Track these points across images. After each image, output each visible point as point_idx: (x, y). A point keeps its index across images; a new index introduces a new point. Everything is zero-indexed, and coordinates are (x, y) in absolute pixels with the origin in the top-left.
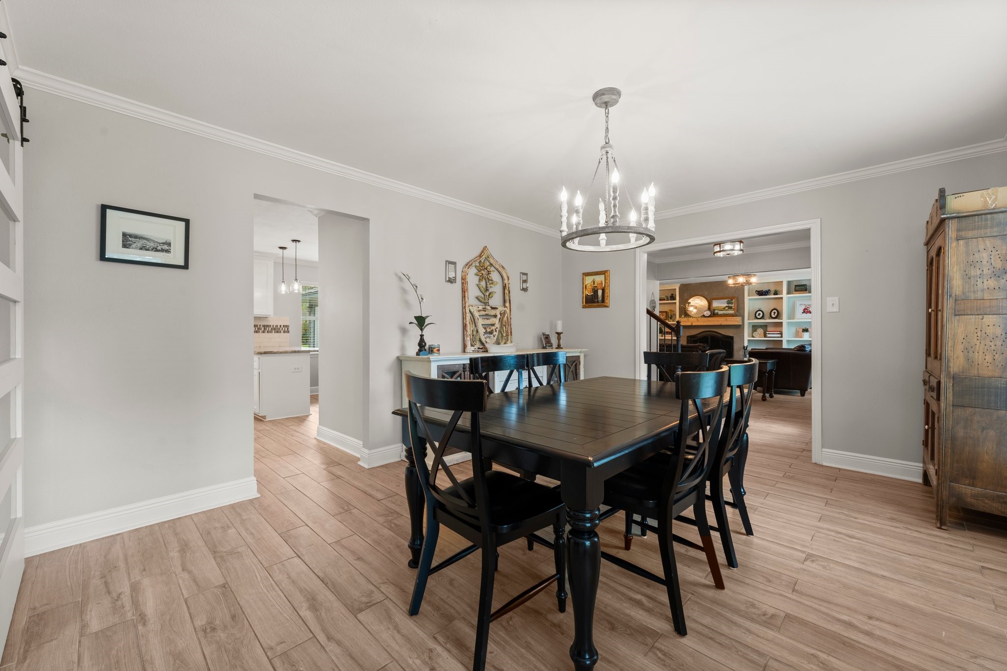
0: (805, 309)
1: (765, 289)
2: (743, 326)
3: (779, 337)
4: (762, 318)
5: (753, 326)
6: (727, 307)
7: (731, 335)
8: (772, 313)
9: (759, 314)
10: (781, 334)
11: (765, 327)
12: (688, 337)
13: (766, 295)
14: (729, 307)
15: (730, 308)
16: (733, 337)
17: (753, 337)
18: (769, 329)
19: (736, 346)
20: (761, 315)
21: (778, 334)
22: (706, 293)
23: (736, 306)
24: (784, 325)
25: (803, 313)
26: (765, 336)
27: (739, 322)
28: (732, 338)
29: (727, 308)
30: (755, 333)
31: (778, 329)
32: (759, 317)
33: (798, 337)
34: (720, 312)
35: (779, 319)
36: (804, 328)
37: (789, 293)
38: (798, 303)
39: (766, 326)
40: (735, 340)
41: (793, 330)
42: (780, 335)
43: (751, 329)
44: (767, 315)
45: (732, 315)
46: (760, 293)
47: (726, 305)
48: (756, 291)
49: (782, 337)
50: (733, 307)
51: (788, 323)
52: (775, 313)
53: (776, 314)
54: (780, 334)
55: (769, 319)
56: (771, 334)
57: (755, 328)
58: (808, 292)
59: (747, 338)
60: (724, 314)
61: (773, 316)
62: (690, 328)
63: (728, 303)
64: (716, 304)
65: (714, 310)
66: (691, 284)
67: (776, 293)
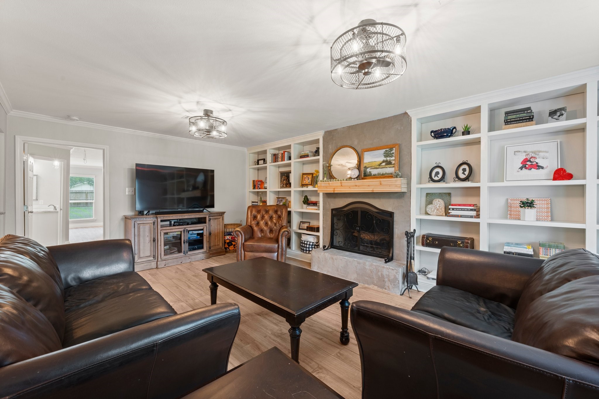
0: (525, 161)
1: (447, 125)
2: (408, 194)
3: (471, 217)
4: (442, 179)
5: (427, 194)
6: (384, 162)
7: (390, 209)
8: (460, 172)
9: (437, 173)
10: (478, 210)
11: (447, 195)
12: (333, 210)
13: (449, 137)
14: (386, 161)
15: (389, 163)
16: (393, 213)
17: (427, 214)
18: (455, 200)
19: (398, 230)
20: (440, 176)
21: (471, 210)
22: (356, 143)
23: (398, 159)
24: (484, 192)
25: (521, 168)
26: (447, 214)
27: (400, 187)
28: (391, 215)
29: (384, 164)
30: (430, 206)
31: (471, 200)
32: (436, 178)
33: (511, 218)
34: (374, 172)
35: (473, 181)
36: (524, 200)
37: (491, 128)
38: (510, 151)
39: (449, 194)
40: (396, 218)
41: (500, 201)
42: (474, 213)
43: (424, 199)
44: (450, 174)
45: (390, 176)
46: (438, 134)
47: (383, 158)
48: (432, 132)
49: (478, 216)
50: (393, 162)
51: (490, 188)
52: (464, 170)
53: (467, 173)
54: (475, 210)
55: (455, 181)
56: (457, 209)
57: (430, 197)
58: (534, 122)
59: (415, 214)
60: (379, 174)
61: (462, 176)
62: (335, 198)
63: (386, 155)
64: (369, 158)
65: (366, 168)
66: (336, 130)
67: (466, 132)
